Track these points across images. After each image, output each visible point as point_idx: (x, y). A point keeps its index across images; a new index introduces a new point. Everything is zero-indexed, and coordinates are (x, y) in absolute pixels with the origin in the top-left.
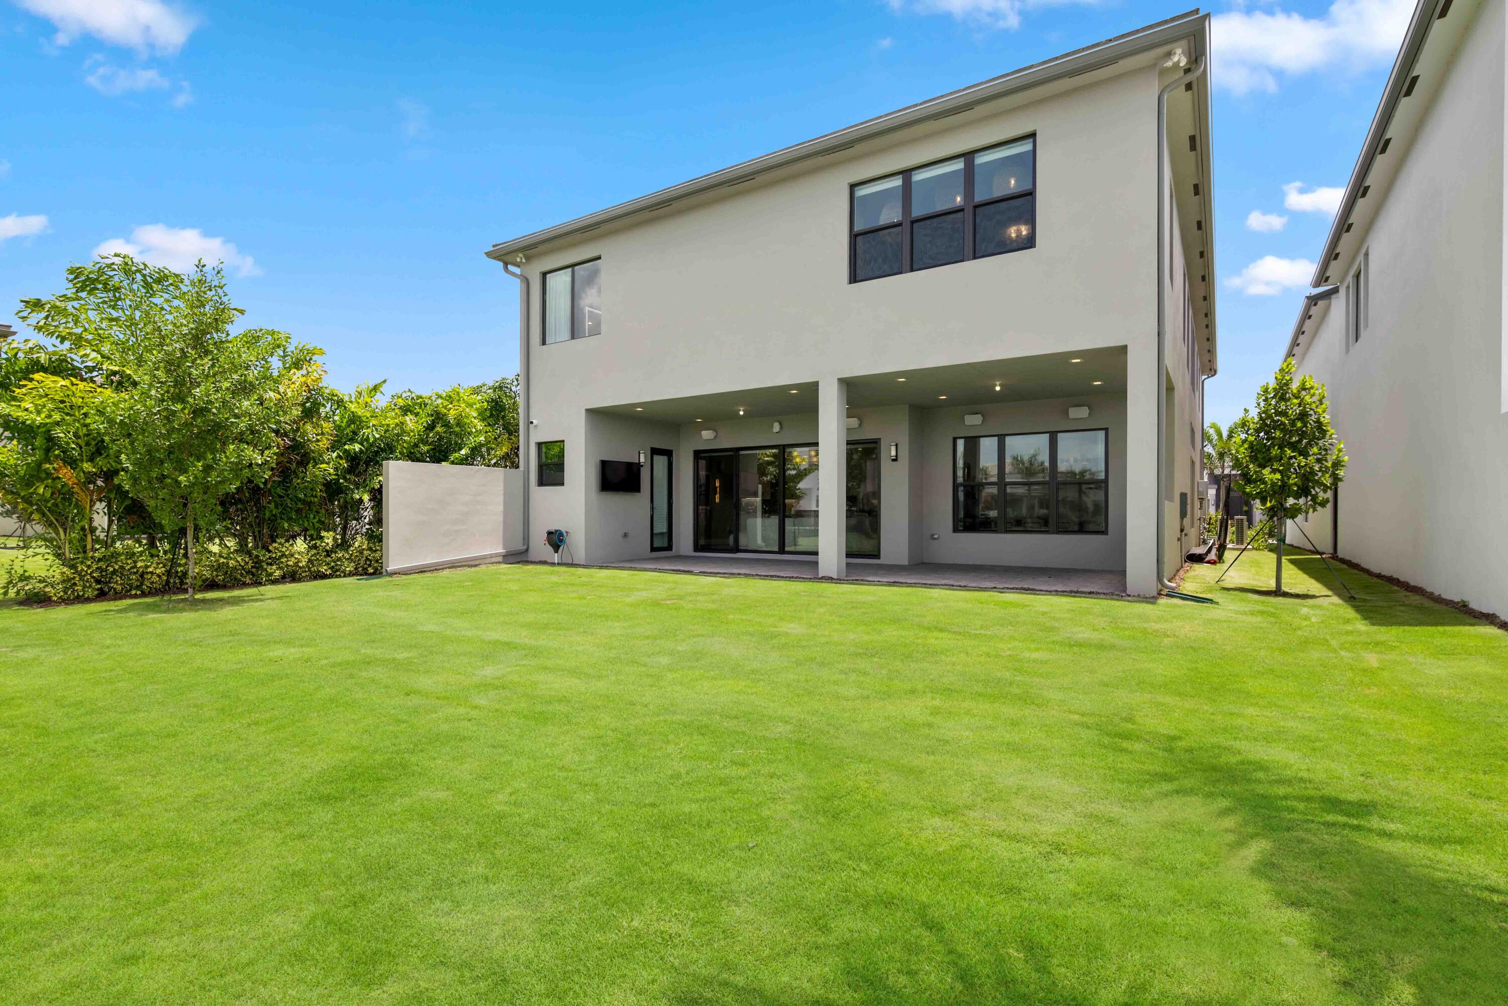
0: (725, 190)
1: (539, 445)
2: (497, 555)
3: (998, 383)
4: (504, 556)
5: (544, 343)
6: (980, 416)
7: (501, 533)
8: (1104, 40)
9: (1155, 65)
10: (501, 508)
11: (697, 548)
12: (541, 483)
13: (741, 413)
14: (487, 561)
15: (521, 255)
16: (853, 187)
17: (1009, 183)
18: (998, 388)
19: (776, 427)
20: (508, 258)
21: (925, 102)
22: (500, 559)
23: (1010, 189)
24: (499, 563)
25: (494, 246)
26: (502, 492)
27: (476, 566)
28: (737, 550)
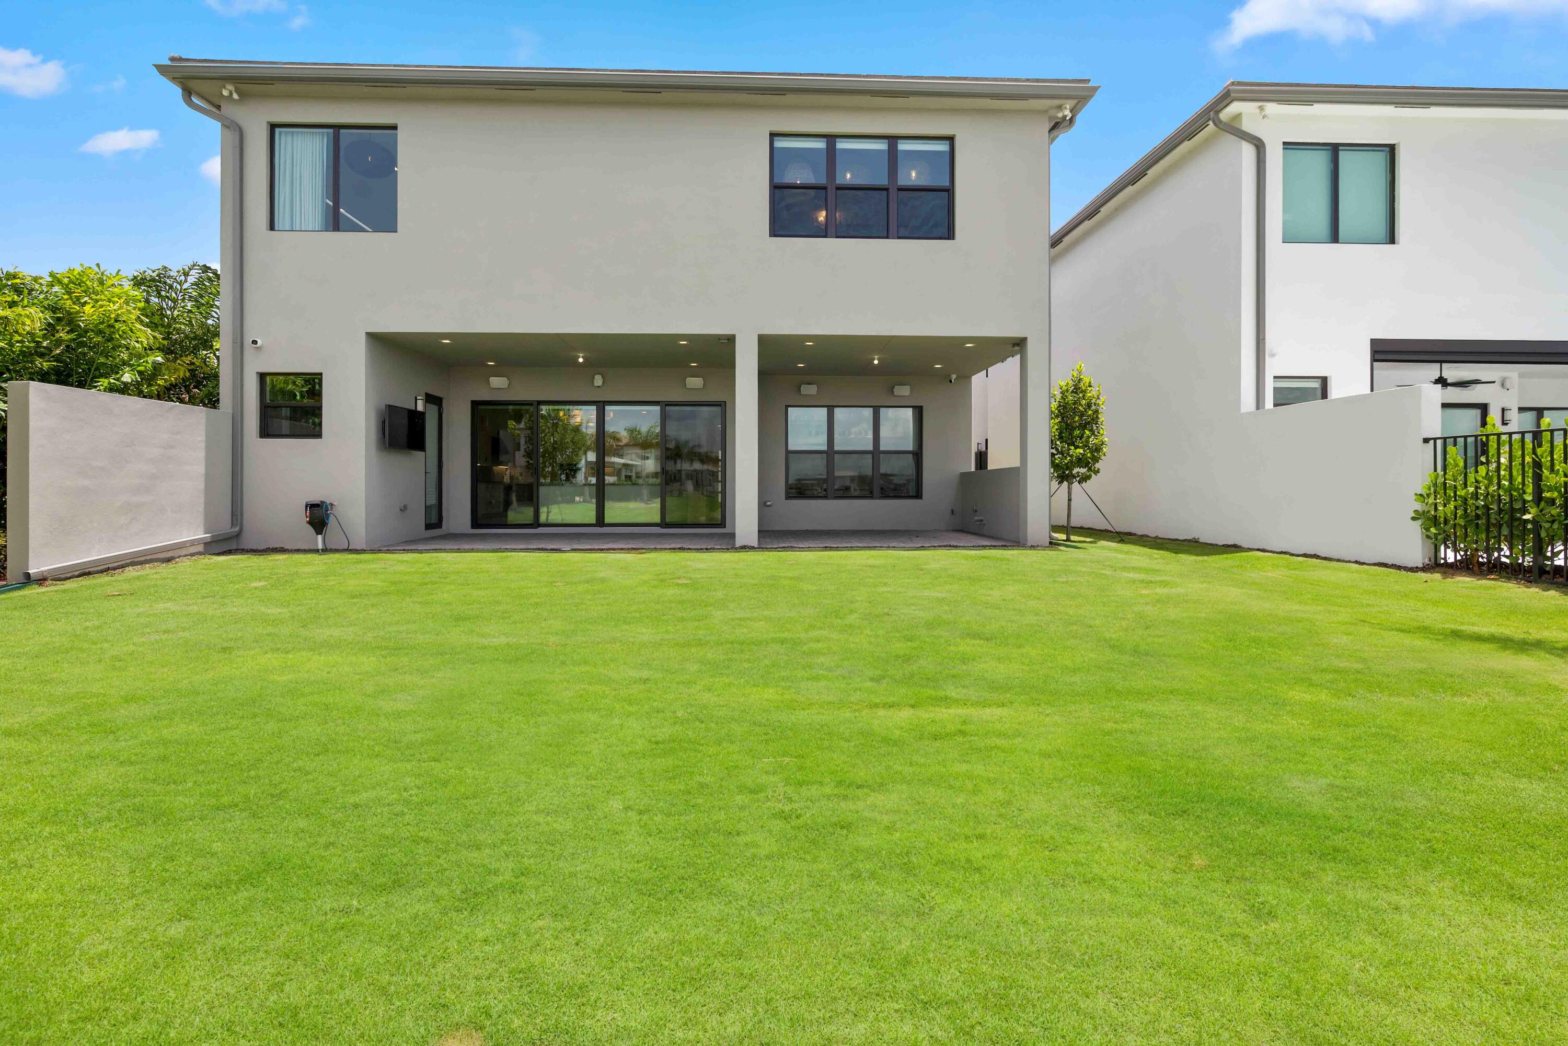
0: (618, 95)
1: (262, 376)
2: (193, 543)
3: (876, 357)
4: (205, 544)
5: (272, 227)
6: (815, 386)
7: (201, 508)
8: (1024, 78)
9: (1046, 111)
10: (201, 469)
11: (475, 524)
12: (266, 432)
13: (581, 360)
14: (184, 552)
15: (230, 87)
16: (773, 135)
17: (910, 174)
18: (876, 362)
19: (598, 381)
20: (192, 84)
21: (867, 76)
22: (201, 548)
23: (911, 179)
24: (200, 553)
25: (173, 59)
26: (203, 445)
27: (168, 560)
28: (536, 524)
